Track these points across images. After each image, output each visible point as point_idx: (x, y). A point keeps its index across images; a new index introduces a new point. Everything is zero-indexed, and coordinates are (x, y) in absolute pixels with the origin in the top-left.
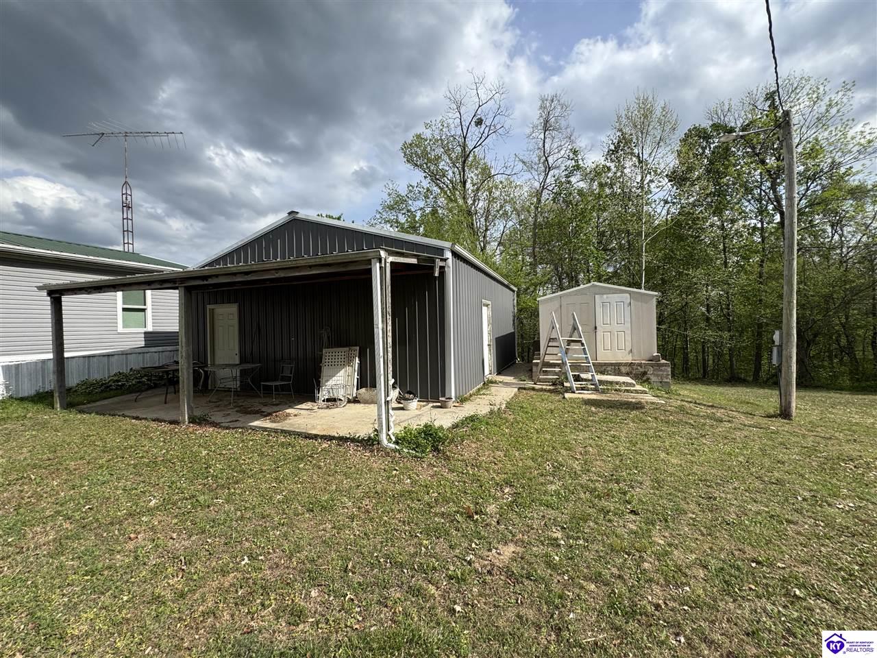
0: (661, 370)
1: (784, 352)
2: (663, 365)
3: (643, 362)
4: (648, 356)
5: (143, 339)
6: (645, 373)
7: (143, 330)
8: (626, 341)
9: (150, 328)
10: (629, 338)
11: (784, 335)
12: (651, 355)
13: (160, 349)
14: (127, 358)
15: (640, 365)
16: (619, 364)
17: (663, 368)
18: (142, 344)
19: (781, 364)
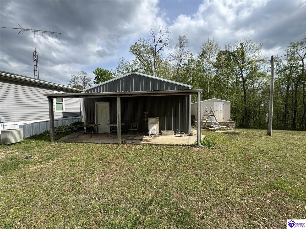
0: (232, 124)
1: (269, 119)
2: (233, 122)
3: (227, 121)
4: (228, 120)
5: (62, 115)
6: (228, 125)
7: (62, 111)
8: (222, 115)
9: (64, 111)
10: (223, 115)
11: (270, 114)
12: (229, 119)
13: (67, 118)
14: (58, 122)
15: (227, 122)
16: (221, 122)
17: (233, 123)
18: (62, 116)
19: (269, 122)
